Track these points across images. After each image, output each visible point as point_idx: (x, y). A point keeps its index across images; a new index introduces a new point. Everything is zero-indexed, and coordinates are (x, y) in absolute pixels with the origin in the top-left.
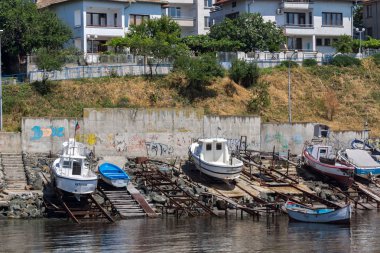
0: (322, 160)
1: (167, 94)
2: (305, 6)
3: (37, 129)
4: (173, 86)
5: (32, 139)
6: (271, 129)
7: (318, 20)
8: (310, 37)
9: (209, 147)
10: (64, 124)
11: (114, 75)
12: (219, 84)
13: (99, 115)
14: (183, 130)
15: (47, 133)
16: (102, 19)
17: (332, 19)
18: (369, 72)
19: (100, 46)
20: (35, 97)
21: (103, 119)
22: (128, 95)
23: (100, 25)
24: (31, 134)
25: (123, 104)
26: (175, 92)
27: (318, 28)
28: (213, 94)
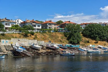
0: (51, 46)
1: (22, 36)
2: (35, 24)
3: (3, 41)
4: (23, 35)
5: (2, 43)
6: (38, 42)
7: (37, 26)
8: (36, 29)
9: (35, 44)
10: (7, 40)
11: (13, 33)
12: (29, 35)
13: (13, 39)
14: (26, 42)
15: (5, 42)
16: (7, 24)
17: (39, 26)
18: (48, 34)
19: (6, 28)
20: (2, 36)
21: (14, 40)
22: (16, 36)
23: (6, 25)
24: (3, 42)
25: (16, 37)
26: (23, 36)
27: (37, 27)
28: (28, 36)
